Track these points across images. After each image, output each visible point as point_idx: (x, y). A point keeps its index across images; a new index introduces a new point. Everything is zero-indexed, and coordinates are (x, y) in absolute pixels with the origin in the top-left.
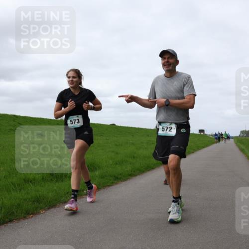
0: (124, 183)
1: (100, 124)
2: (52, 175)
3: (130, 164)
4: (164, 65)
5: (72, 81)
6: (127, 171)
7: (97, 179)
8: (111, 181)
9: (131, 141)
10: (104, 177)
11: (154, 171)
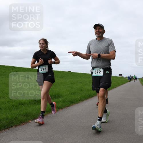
0: (76, 105)
1: (62, 71)
2: (35, 100)
3: (80, 94)
4: (96, 33)
5: (42, 46)
6: (78, 98)
7: (61, 103)
8: (68, 104)
9: (80, 81)
10: (65, 102)
11: (94, 98)
